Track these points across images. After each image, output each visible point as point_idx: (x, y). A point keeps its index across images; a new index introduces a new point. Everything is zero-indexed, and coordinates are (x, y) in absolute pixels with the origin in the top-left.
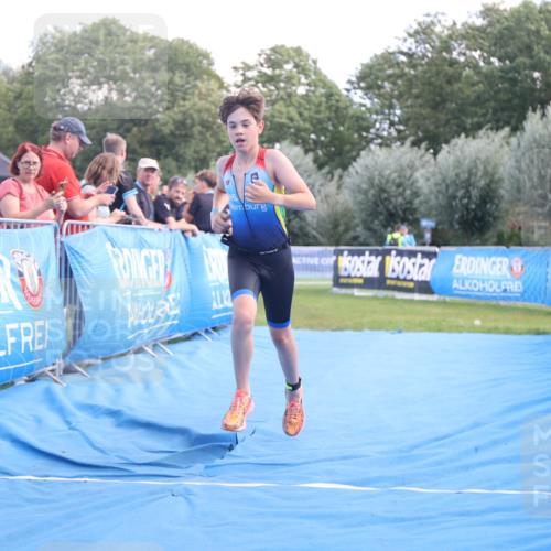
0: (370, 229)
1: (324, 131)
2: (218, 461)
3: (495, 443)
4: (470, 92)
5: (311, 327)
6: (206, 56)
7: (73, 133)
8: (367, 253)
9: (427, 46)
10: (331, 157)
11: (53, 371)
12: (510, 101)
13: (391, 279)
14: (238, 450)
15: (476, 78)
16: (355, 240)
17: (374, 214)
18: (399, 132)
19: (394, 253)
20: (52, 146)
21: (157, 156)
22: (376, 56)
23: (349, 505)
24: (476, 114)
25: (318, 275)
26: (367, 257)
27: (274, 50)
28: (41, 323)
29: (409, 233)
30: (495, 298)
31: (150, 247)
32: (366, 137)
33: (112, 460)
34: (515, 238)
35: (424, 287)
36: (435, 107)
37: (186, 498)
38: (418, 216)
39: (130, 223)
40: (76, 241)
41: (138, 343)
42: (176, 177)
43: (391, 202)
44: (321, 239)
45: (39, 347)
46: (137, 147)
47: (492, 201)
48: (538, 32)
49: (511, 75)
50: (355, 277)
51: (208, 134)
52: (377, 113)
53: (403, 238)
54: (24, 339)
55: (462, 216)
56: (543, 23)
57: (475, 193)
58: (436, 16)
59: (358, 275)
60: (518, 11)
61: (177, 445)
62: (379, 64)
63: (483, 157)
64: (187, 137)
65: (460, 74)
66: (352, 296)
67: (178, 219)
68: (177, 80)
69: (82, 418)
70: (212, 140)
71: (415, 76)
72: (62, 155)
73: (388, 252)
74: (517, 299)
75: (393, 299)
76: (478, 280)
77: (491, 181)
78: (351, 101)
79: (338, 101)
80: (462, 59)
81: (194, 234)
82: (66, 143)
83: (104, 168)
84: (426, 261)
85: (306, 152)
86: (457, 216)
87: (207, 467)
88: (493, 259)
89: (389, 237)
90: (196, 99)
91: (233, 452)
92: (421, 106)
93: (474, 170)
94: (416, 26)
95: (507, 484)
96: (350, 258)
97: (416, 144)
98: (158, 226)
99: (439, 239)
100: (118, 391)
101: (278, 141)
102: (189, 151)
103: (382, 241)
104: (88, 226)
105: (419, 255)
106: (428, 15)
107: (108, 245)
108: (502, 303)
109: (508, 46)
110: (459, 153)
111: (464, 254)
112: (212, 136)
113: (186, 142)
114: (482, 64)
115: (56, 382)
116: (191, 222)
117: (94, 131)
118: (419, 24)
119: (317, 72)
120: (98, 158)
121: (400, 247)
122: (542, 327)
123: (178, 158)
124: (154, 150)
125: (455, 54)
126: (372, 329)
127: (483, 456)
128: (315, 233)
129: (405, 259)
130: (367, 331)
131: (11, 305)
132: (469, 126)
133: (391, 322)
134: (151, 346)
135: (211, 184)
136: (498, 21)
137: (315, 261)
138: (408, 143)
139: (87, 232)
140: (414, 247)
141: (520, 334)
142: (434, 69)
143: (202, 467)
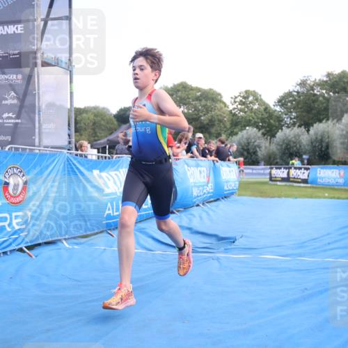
0: (282, 159)
1: (265, 122)
2: (229, 247)
3: (336, 241)
4: (322, 106)
5: (262, 196)
6: (219, 94)
8: (283, 168)
9: (305, 89)
10: (268, 131)
13: (292, 178)
14: (236, 242)
15: (324, 101)
16: (277, 164)
17: (284, 154)
18: (294, 122)
19: (293, 168)
22: (285, 93)
25: (263, 176)
26: (282, 170)
27: (246, 92)
29: (298, 160)
30: (333, 185)
31: (201, 167)
32: (281, 124)
34: (340, 162)
35: (305, 181)
36: (308, 112)
37: (219, 262)
38: (301, 154)
41: (197, 203)
42: (210, 140)
43: (291, 149)
50: (278, 177)
51: (221, 124)
52: (286, 115)
53: (296, 162)
55: (319, 154)
57: (324, 144)
58: (308, 77)
60: (339, 74)
61: (213, 240)
62: (286, 96)
63: (326, 130)
64: (213, 125)
65: (318, 99)
66: (277, 185)
67: (211, 156)
68: (208, 104)
70: (223, 126)
71: (300, 101)
73: (291, 168)
74: (342, 186)
75: (293, 186)
76: (328, 178)
78: (276, 110)
79: (270, 110)
80: (318, 93)
81: (217, 162)
84: (305, 171)
85: (259, 131)
86: (317, 154)
88: (332, 170)
89: (291, 162)
90: (216, 111)
91: (234, 244)
92: (302, 112)
93: (324, 136)
94: (300, 81)
95: (341, 257)
96: (276, 170)
97: (300, 126)
98: (204, 159)
99: (310, 162)
101: (248, 126)
102: (213, 130)
103: (288, 164)
105: (303, 169)
106: (305, 77)
107: (186, 166)
108: (336, 187)
109: (336, 88)
113: (213, 127)
114: (326, 95)
119: (261, 100)
121: (295, 166)
123: (210, 133)
125: (315, 92)
126: (285, 197)
127: (332, 246)
129: (297, 170)
130: (283, 198)
132: (321, 119)
133: (292, 195)
134: (202, 203)
135: (223, 143)
136: (332, 79)
137: (262, 172)
138: (297, 126)
140: (300, 166)
141: (343, 199)
142: (307, 97)
143: (223, 249)
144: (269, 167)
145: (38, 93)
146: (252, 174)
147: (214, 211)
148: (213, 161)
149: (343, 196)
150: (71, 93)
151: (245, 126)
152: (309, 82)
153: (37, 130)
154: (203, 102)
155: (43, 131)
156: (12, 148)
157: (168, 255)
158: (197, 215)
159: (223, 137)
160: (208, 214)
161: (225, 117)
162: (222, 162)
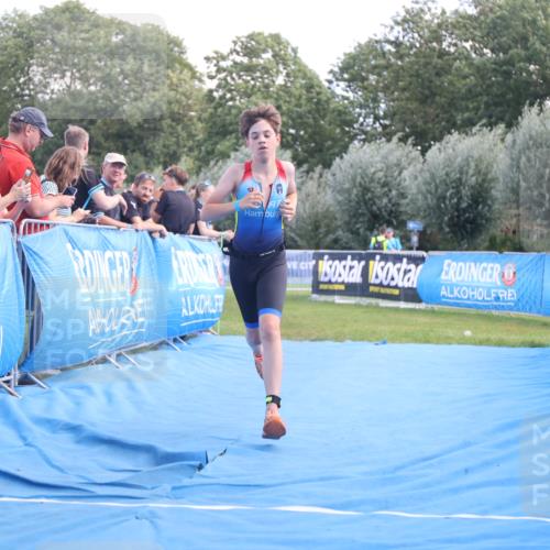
1: (304, 125)
2: (186, 481)
3: (487, 464)
4: (462, 86)
6: (176, 43)
7: (33, 124)
8: (349, 257)
9: (416, 35)
10: (311, 153)
11: (7, 382)
12: (503, 95)
13: (375, 285)
14: (208, 469)
15: (467, 71)
16: (335, 243)
17: (355, 215)
18: (384, 127)
19: (378, 257)
20: (11, 139)
21: (123, 151)
22: (360, 45)
23: (329, 530)
24: (467, 109)
26: (349, 262)
27: (251, 37)
29: (394, 236)
30: (487, 307)
31: (115, 248)
32: (349, 132)
33: (72, 480)
34: (509, 243)
35: (411, 295)
36: (423, 101)
37: (152, 522)
38: (404, 217)
39: (93, 222)
40: (33, 241)
41: (101, 352)
42: (144, 172)
43: (374, 203)
44: (300, 242)
46: (102, 140)
47: (484, 203)
48: (534, 21)
49: (505, 68)
50: (336, 283)
51: (179, 128)
52: (361, 107)
53: (389, 241)
55: (451, 219)
56: (540, 12)
57: (465, 192)
58: (425, 3)
59: (340, 280)
61: (141, 462)
62: (363, 54)
63: (476, 155)
64: (156, 131)
65: (451, 66)
66: (333, 303)
67: (145, 218)
69: (39, 434)
70: (184, 134)
71: (402, 67)
72: (21, 148)
73: (372, 257)
74: (511, 308)
75: (377, 306)
76: (468, 287)
77: (484, 180)
78: (333, 93)
79: (318, 93)
80: (452, 49)
81: (162, 236)
82: (26, 136)
83: (65, 162)
84: (412, 266)
85: (285, 148)
86: (446, 218)
87: (174, 488)
88: (484, 265)
89: (373, 240)
91: (202, 472)
92: (408, 99)
93: (465, 168)
94: (403, 13)
95: (498, 508)
96: (330, 262)
97: (403, 140)
99: (427, 243)
100: (78, 404)
102: (157, 146)
103: (366, 244)
104: (48, 225)
105: (405, 260)
106: (417, 3)
108: (495, 312)
109: (501, 37)
110: (451, 151)
111: (453, 260)
112: (183, 129)
113: (154, 135)
114: (473, 55)
115: (11, 394)
116: (159, 222)
117: (56, 123)
118: (407, 12)
120: (58, 151)
121: (385, 251)
122: (537, 339)
123: (146, 153)
124: (120, 145)
126: (354, 340)
128: (293, 235)
129: (390, 264)
130: (349, 342)
132: (459, 122)
133: (374, 332)
134: (114, 356)
135: (182, 182)
136: (491, 10)
138: (395, 139)
139: (46, 232)
140: (400, 252)
141: (513, 346)
142: (422, 61)
143: (168, 487)
144: (311, 252)
147: (146, 377)
149: (513, 338)
152: (427, 17)
158: (97, 387)
159: (184, 165)
160: (132, 387)
161: (190, 108)
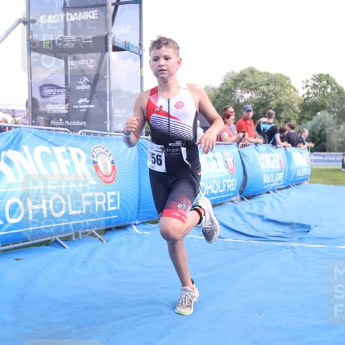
2: (304, 236)
6: (288, 79)
14: (311, 233)
25: (336, 164)
28: (234, 180)
31: (272, 153)
37: (293, 250)
40: (244, 150)
41: (268, 190)
45: (233, 189)
54: (229, 186)
61: (287, 229)
64: (282, 110)
69: (248, 218)
90: (285, 96)
91: (309, 233)
100: (261, 207)
101: (319, 111)
107: (256, 152)
115: (238, 204)
119: (335, 83)
131: (224, 173)
135: (292, 128)
137: (334, 158)
143: (297, 238)
144: (341, 153)
145: (110, 78)
146: (323, 161)
147: (285, 199)
148: (284, 147)
150: (142, 78)
151: (317, 111)
153: (108, 116)
154: (272, 87)
155: (114, 116)
156: (84, 132)
157: (240, 243)
158: (267, 202)
160: (279, 202)
161: (294, 102)
162: (294, 148)
